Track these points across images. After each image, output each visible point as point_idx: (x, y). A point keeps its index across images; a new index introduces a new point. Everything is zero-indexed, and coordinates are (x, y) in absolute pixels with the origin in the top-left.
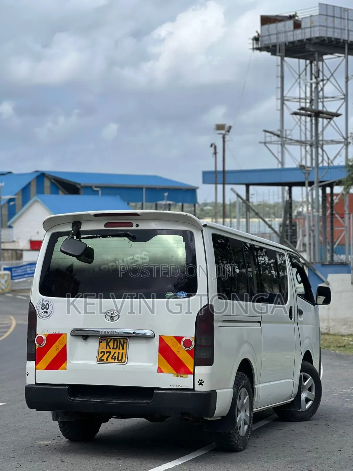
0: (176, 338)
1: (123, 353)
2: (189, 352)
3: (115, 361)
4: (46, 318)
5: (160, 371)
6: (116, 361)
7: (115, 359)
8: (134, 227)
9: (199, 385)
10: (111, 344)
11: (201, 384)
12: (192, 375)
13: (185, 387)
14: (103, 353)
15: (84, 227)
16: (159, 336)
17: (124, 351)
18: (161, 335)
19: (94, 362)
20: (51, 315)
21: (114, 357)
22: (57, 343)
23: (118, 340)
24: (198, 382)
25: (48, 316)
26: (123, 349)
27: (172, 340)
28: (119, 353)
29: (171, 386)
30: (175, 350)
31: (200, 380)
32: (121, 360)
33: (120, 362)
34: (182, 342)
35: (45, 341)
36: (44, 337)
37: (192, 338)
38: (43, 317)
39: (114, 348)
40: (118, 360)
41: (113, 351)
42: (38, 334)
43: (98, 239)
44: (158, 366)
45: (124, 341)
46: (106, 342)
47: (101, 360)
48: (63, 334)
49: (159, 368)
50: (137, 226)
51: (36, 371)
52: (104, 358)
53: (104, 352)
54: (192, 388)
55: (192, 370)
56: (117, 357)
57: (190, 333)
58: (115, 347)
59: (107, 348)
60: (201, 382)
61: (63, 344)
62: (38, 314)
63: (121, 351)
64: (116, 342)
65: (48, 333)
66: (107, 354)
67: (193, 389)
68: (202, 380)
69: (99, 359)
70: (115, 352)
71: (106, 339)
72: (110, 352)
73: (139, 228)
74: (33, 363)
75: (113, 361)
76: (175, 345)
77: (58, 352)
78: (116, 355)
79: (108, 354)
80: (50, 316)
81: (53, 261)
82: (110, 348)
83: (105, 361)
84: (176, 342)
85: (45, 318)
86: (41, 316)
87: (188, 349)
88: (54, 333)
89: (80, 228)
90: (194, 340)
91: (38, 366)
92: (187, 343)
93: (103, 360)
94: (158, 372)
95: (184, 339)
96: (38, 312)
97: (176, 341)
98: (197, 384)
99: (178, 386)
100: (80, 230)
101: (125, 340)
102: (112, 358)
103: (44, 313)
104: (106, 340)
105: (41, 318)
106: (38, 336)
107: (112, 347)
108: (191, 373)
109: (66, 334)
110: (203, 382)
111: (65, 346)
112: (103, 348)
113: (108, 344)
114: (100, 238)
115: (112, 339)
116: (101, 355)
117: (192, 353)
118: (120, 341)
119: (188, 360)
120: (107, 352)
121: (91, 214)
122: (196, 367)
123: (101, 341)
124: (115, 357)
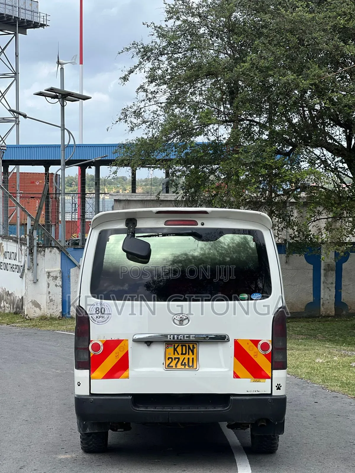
0: (252, 341)
1: (193, 358)
2: (266, 356)
3: (185, 367)
4: (102, 323)
5: (236, 376)
6: (187, 367)
7: (185, 365)
8: (199, 226)
9: (277, 389)
10: (179, 349)
11: (279, 388)
12: (270, 380)
13: (263, 392)
14: (170, 360)
15: (140, 225)
16: (235, 340)
17: (194, 356)
18: (236, 339)
19: (161, 369)
20: (108, 319)
21: (183, 363)
22: (117, 350)
23: (187, 345)
24: (276, 386)
25: (104, 321)
26: (193, 354)
27: (248, 344)
28: (189, 358)
29: (247, 391)
30: (252, 354)
31: (278, 384)
32: (193, 366)
33: (191, 368)
34: (259, 346)
35: (102, 348)
36: (101, 344)
37: (270, 341)
38: (98, 322)
39: (182, 354)
40: (189, 366)
41: (182, 357)
42: (92, 341)
43: (157, 238)
44: (234, 372)
45: (193, 346)
46: (173, 347)
47: (169, 366)
48: (123, 341)
49: (234, 373)
50: (203, 224)
51: (91, 380)
52: (173, 364)
53: (172, 358)
54: (270, 393)
55: (270, 375)
56: (187, 363)
57: (266, 336)
58: (184, 352)
59: (174, 354)
60: (279, 387)
61: (123, 351)
62: (92, 319)
63: (191, 356)
64: (184, 347)
65: (105, 339)
66: (175, 360)
67: (271, 395)
68: (280, 384)
69: (166, 366)
70: (184, 358)
71: (173, 344)
72: (179, 358)
73: (204, 226)
74: (86, 372)
75: (183, 367)
76: (251, 349)
77: (118, 359)
78: (186, 361)
79: (177, 360)
80: (107, 321)
81: (106, 261)
82: (178, 354)
83: (174, 367)
84: (252, 346)
85: (100, 323)
86: (95, 321)
87: (265, 353)
88: (113, 339)
89: (136, 226)
90: (271, 343)
91: (93, 375)
92: (265, 346)
93: (172, 367)
94: (234, 377)
95: (261, 343)
96: (91, 317)
97: (252, 344)
98: (274, 388)
99: (255, 391)
100: (136, 227)
101: (194, 344)
102: (182, 365)
103: (100, 317)
104: (173, 346)
105: (96, 323)
106: (93, 342)
107: (180, 352)
108: (268, 378)
109: (127, 340)
110: (281, 386)
111: (127, 353)
112: (170, 354)
113: (175, 350)
114: (159, 236)
115: (180, 344)
116: (168, 362)
117: (270, 357)
118: (189, 346)
119: (265, 364)
120: (175, 358)
121: (153, 211)
122: (274, 371)
123: (167, 347)
124: (185, 363)
